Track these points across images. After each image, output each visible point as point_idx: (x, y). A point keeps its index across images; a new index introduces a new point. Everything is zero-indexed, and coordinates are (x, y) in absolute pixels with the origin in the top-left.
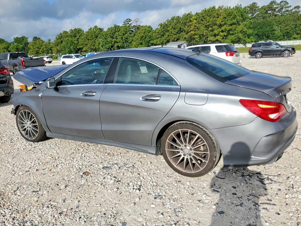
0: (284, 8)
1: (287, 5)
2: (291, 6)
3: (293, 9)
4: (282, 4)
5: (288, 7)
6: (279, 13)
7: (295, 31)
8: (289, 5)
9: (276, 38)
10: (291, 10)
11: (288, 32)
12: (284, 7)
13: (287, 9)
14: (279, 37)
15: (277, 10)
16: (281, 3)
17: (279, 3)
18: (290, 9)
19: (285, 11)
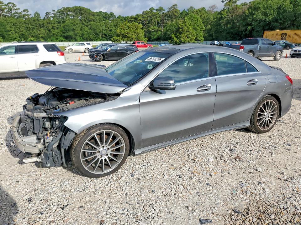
0: (13, 10)
1: (15, 7)
2: (19, 9)
3: (22, 12)
4: (10, 5)
5: (16, 9)
6: (9, 14)
7: (30, 34)
8: (17, 8)
9: (12, 39)
10: (20, 13)
11: (23, 34)
12: (13, 8)
13: (16, 11)
14: (15, 38)
15: (5, 11)
16: (8, 4)
17: (7, 4)
18: (19, 11)
19: (15, 13)
